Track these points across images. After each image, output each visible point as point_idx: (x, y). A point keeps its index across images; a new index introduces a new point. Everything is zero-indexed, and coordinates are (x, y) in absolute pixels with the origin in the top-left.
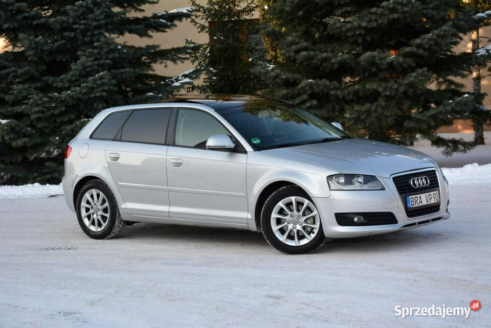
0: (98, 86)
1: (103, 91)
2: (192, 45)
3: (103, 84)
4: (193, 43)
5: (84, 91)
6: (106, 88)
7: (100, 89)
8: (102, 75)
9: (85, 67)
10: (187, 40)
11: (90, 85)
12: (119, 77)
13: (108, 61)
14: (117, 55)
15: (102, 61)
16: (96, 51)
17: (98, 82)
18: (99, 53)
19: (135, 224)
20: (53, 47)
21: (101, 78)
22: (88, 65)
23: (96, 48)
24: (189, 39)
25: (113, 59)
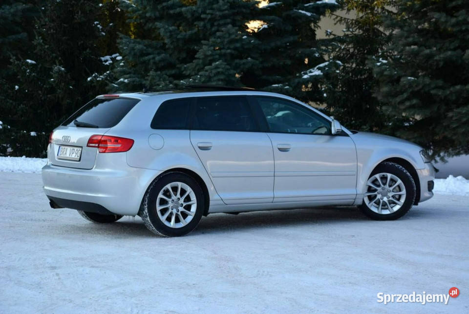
0: (215, 76)
1: (219, 80)
2: (332, 37)
3: (218, 73)
4: (334, 35)
5: (203, 79)
6: (222, 77)
7: (215, 78)
8: (218, 64)
9: (206, 56)
10: (327, 31)
11: (207, 73)
12: (242, 67)
13: (229, 51)
14: (238, 45)
15: (223, 51)
16: (219, 40)
17: (214, 71)
18: (222, 42)
19: (240, 213)
20: (185, 35)
21: (217, 67)
22: (209, 54)
23: (219, 37)
24: (329, 31)
25: (236, 49)
